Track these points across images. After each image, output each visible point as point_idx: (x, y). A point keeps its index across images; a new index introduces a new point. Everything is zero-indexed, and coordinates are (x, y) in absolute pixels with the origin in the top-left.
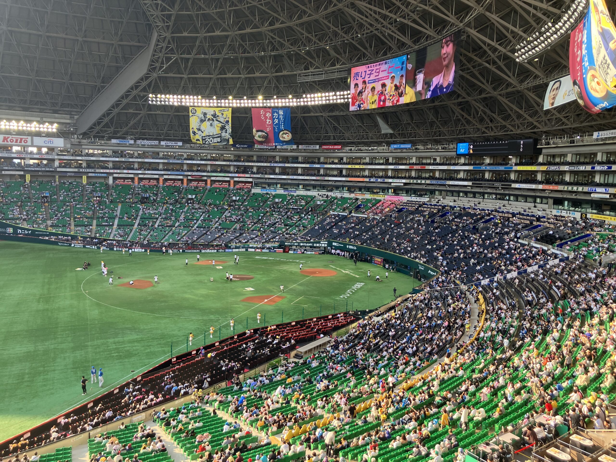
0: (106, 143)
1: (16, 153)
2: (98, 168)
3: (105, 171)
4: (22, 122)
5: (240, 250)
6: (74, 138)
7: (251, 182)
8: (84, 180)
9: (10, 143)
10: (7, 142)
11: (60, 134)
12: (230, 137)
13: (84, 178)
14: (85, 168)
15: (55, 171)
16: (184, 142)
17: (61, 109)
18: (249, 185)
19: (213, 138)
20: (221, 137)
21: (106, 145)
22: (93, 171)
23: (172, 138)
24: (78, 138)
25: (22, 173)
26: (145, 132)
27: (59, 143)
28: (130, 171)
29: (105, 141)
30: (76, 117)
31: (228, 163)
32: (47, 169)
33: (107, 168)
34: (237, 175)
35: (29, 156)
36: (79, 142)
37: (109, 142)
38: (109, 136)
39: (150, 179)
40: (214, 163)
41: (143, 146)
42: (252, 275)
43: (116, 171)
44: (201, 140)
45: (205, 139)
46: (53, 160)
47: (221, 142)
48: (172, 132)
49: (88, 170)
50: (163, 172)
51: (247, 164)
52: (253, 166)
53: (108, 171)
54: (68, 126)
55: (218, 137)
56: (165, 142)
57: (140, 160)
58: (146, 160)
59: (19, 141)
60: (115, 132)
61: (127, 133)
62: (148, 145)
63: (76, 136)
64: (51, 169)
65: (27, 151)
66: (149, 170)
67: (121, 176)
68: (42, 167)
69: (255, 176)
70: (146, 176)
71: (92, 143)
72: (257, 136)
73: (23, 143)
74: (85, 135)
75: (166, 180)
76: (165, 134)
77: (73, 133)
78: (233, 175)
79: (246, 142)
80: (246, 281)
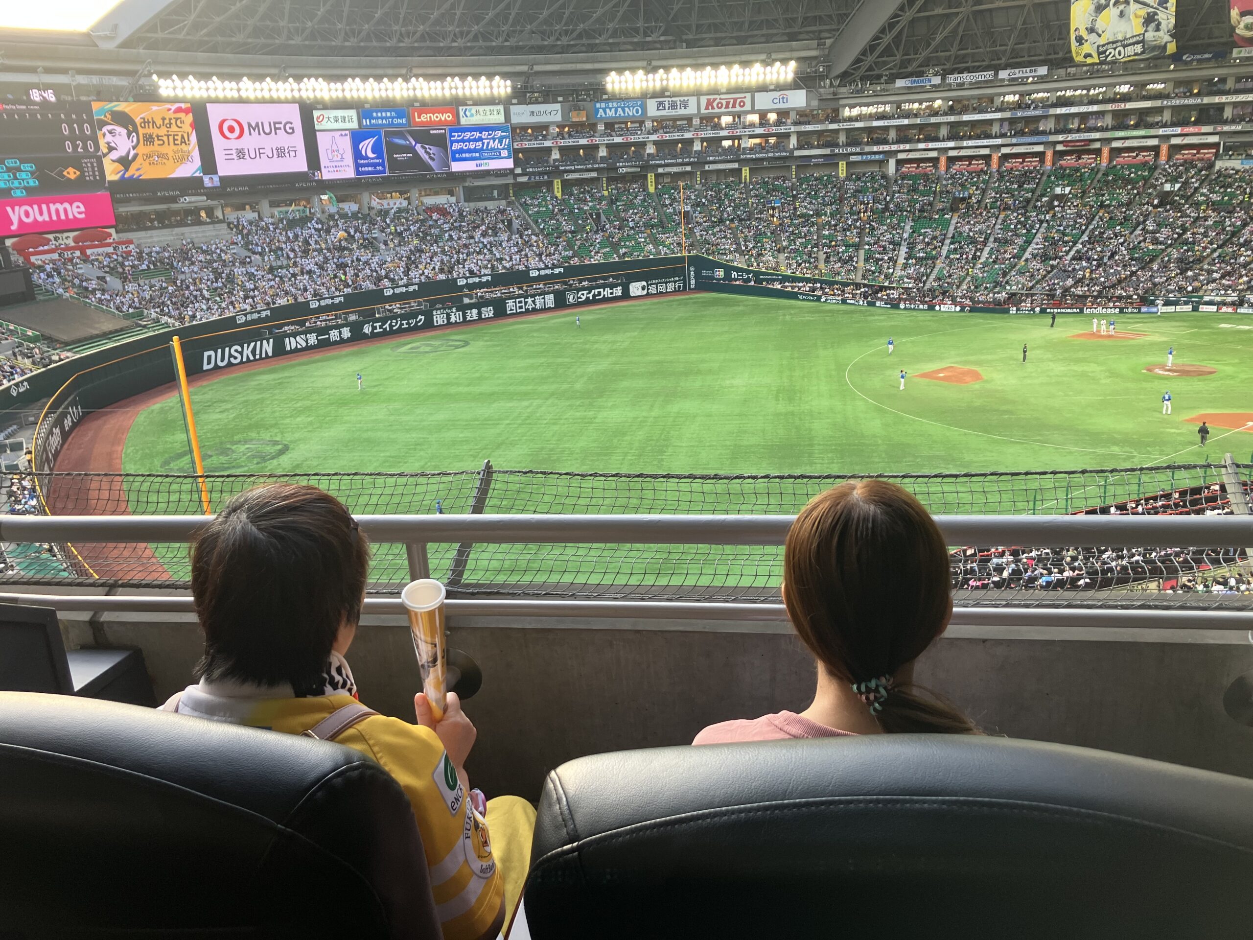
0: (884, 90)
1: (726, 129)
2: (868, 143)
3: (881, 148)
4: (736, 67)
5: (1178, 308)
6: (825, 87)
7: (1216, 145)
8: (842, 170)
9: (717, 110)
10: (713, 108)
11: (803, 81)
12: (1169, 39)
13: (842, 165)
14: (843, 146)
15: (791, 157)
16: (1053, 64)
17: (804, 29)
18: (1209, 154)
19: (1124, 46)
20: (1143, 41)
21: (885, 93)
22: (858, 150)
23: (1026, 59)
24: (831, 85)
25: (736, 165)
26: (965, 55)
27: (798, 99)
28: (931, 145)
29: (883, 86)
30: (829, 42)
31: (1158, 103)
32: (778, 154)
33: (885, 142)
34: (1179, 130)
35: (748, 132)
36: (835, 94)
37: (890, 86)
38: (892, 74)
39: (970, 158)
40: (1122, 106)
41: (961, 86)
42: (1210, 365)
43: (902, 147)
44: (1095, 55)
45: (1105, 52)
46: (787, 135)
47: (1142, 53)
48: (1026, 45)
49: (849, 150)
50: (999, 141)
51: (1206, 100)
52: (1224, 104)
53: (886, 148)
54: (814, 63)
55: (1137, 43)
56: (1008, 71)
57: (952, 119)
58: (966, 118)
59: (731, 105)
60: (904, 64)
61: (927, 63)
62: (970, 84)
63: (828, 82)
64: (784, 154)
65: (744, 122)
66: (970, 138)
67: (912, 155)
68: (768, 152)
69: (1226, 128)
70: (963, 153)
71: (858, 92)
72: (1242, 25)
73: (738, 108)
74: (845, 77)
75: (1006, 157)
76: (1009, 52)
77: (822, 78)
78: (1169, 131)
79: (1210, 45)
80: (1196, 378)
